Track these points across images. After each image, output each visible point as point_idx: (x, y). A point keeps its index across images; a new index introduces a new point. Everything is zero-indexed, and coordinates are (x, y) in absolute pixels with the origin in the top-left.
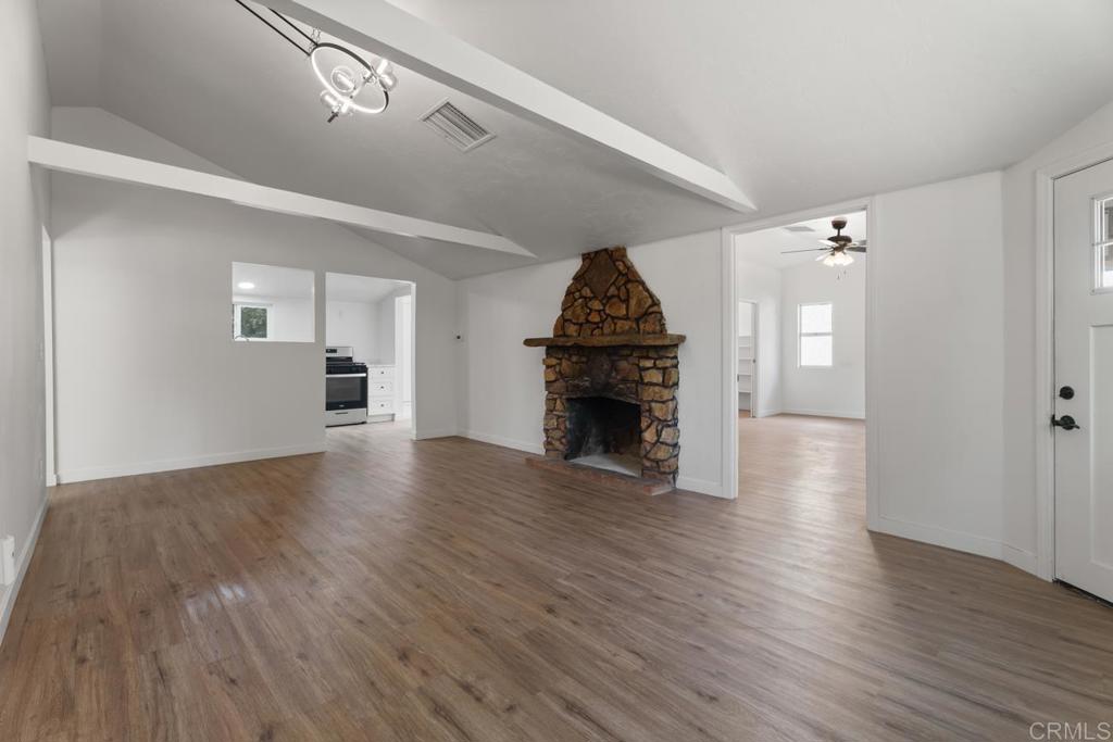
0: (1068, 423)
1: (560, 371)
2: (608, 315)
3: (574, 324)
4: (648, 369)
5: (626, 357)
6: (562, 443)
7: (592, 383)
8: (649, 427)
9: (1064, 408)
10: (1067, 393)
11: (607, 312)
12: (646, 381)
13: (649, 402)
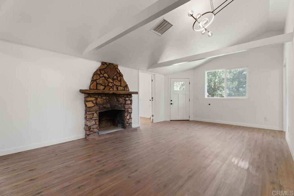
0: (171, 104)
1: (96, 103)
2: (115, 84)
3: (103, 86)
4: (128, 100)
5: (121, 97)
6: (97, 129)
7: (111, 105)
8: (128, 115)
9: (171, 102)
10: (171, 101)
11: (114, 83)
12: (127, 103)
13: (127, 109)
